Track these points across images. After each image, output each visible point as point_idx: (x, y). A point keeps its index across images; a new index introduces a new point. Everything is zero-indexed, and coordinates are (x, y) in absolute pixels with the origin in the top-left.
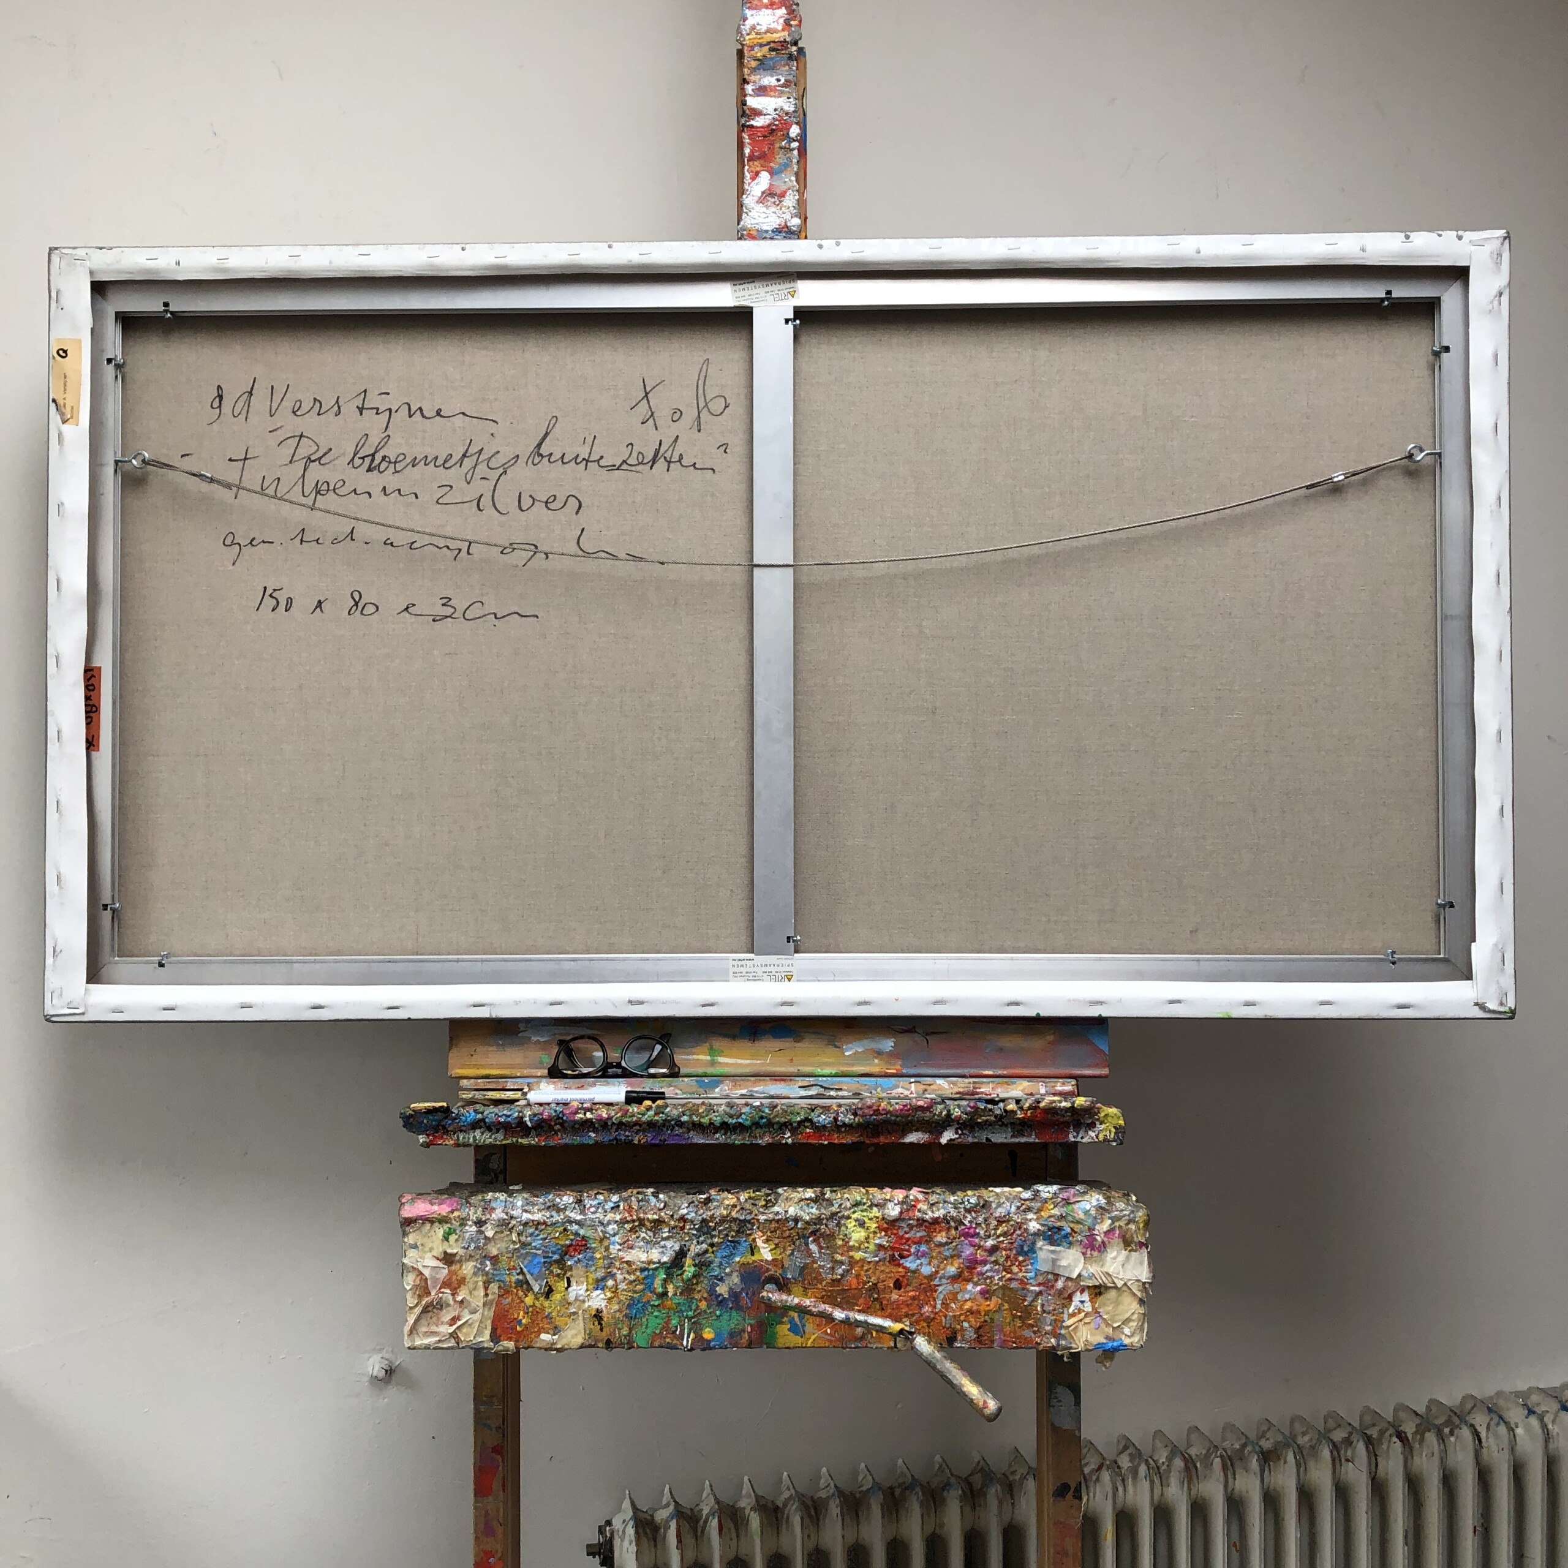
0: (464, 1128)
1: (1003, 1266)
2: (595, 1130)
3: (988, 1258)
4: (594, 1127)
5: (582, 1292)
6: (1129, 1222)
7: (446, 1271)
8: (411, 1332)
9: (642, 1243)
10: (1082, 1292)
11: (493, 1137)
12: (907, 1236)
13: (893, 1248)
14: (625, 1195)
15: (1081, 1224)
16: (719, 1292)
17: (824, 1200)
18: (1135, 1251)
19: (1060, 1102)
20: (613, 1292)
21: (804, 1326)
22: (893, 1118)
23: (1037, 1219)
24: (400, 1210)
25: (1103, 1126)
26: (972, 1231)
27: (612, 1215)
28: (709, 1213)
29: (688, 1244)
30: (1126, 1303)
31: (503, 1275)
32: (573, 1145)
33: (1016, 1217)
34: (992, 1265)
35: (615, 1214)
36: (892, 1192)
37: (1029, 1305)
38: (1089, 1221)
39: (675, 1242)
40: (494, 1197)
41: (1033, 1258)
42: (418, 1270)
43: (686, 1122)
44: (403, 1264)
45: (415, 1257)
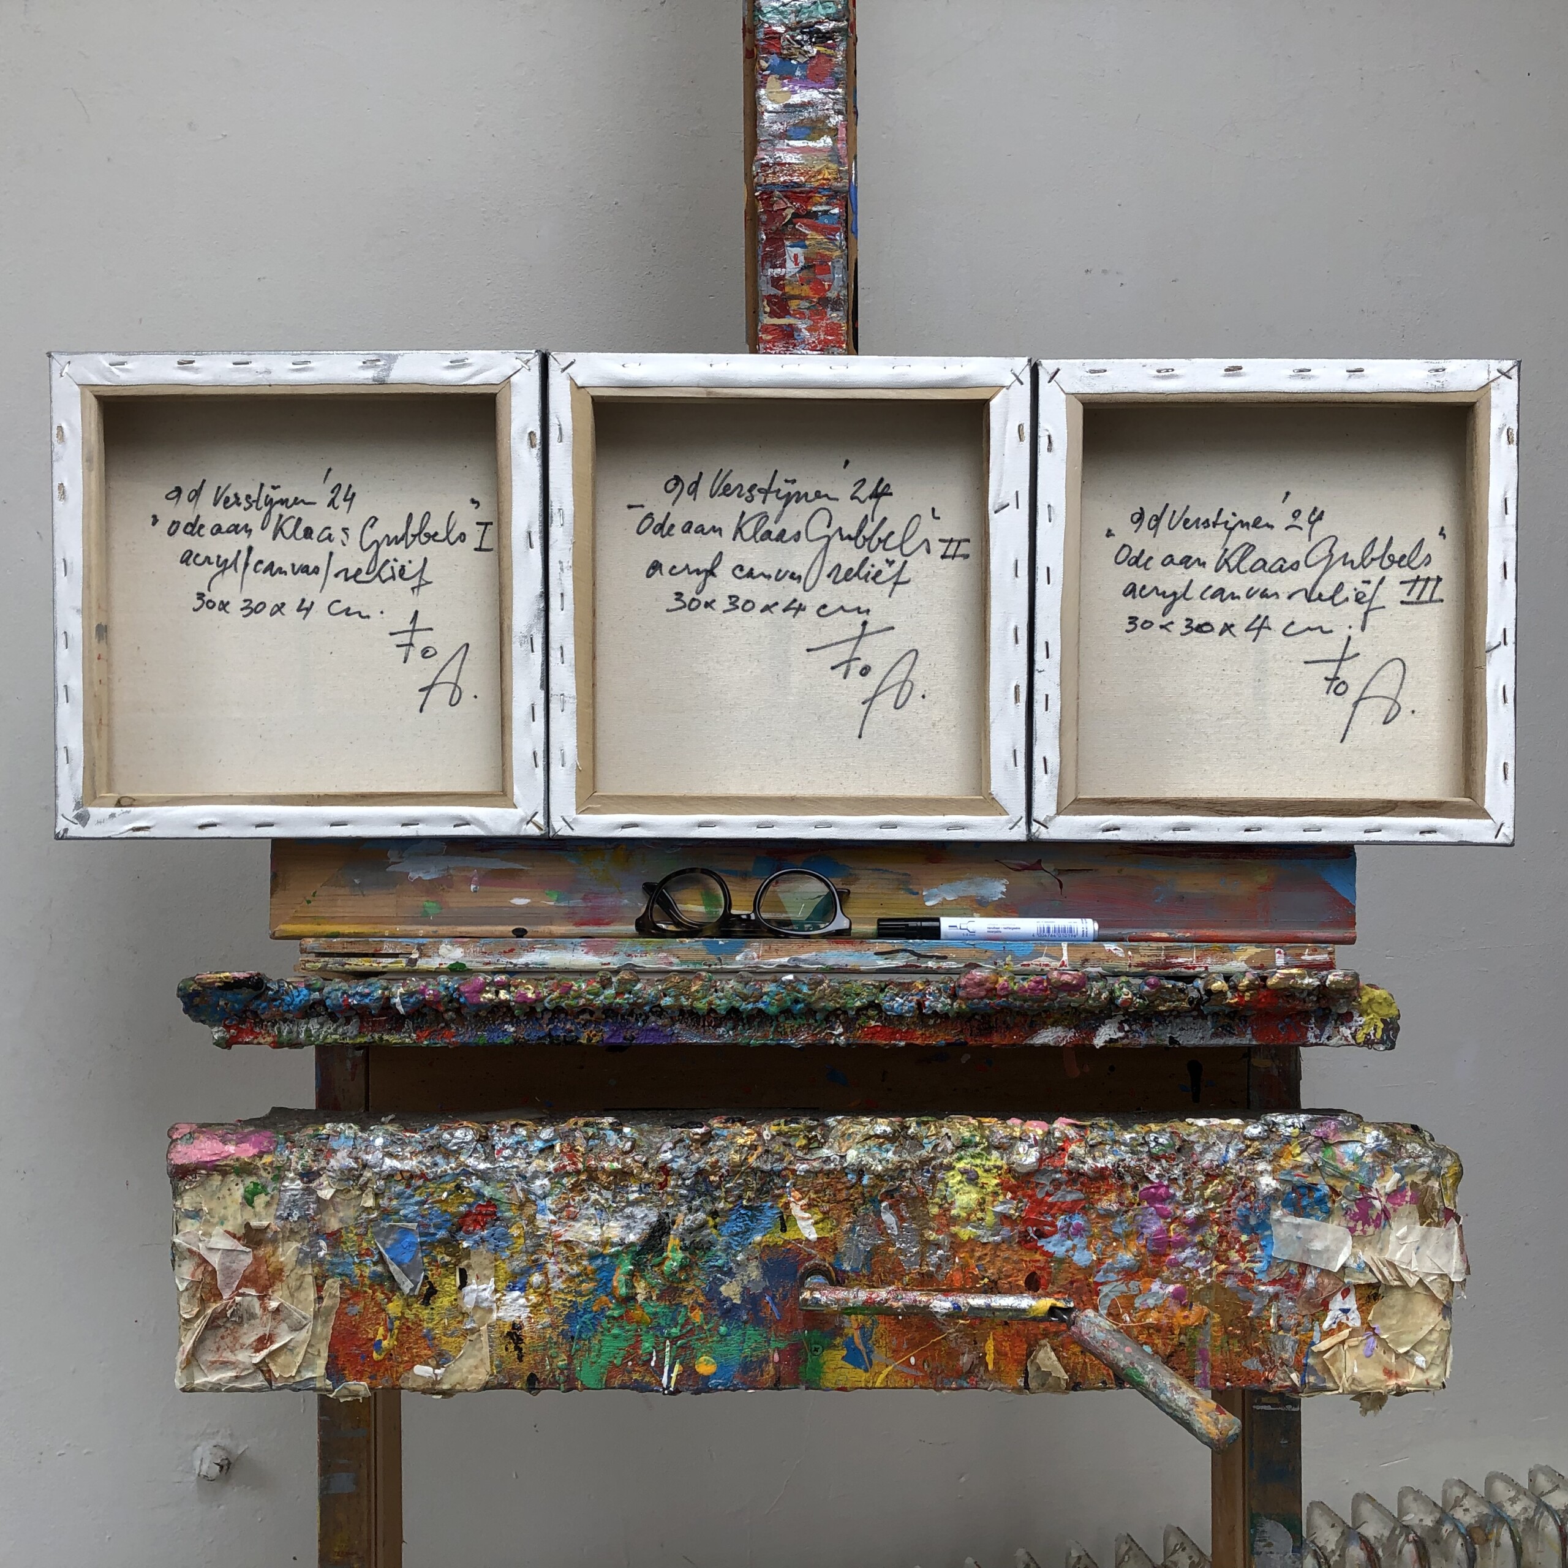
0: (290, 1016)
1: (1214, 1251)
2: (515, 1020)
3: (1189, 1238)
4: (513, 1016)
5: (486, 1294)
6: (1430, 1175)
7: (249, 1257)
8: (188, 1363)
9: (592, 1211)
10: (1345, 1293)
11: (340, 1030)
12: (1050, 1199)
13: (1025, 1221)
14: (564, 1127)
15: (1348, 1179)
16: (725, 1294)
17: (907, 1137)
18: (1438, 1225)
19: (1303, 977)
20: (541, 1294)
21: (870, 1352)
22: (1018, 1003)
23: (1273, 1172)
24: (168, 1152)
26: (1162, 1190)
27: (541, 1162)
28: (710, 1160)
29: (672, 1212)
30: (1421, 1314)
31: (350, 1264)
32: (477, 1046)
33: (1238, 1167)
34: (1195, 1250)
35: (546, 1160)
36: (1022, 1124)
37: (1258, 1318)
38: (1362, 1174)
39: (650, 1209)
40: (335, 1131)
41: (1266, 1237)
42: (200, 1256)
43: (668, 1007)
44: (174, 1245)
45: (195, 1233)
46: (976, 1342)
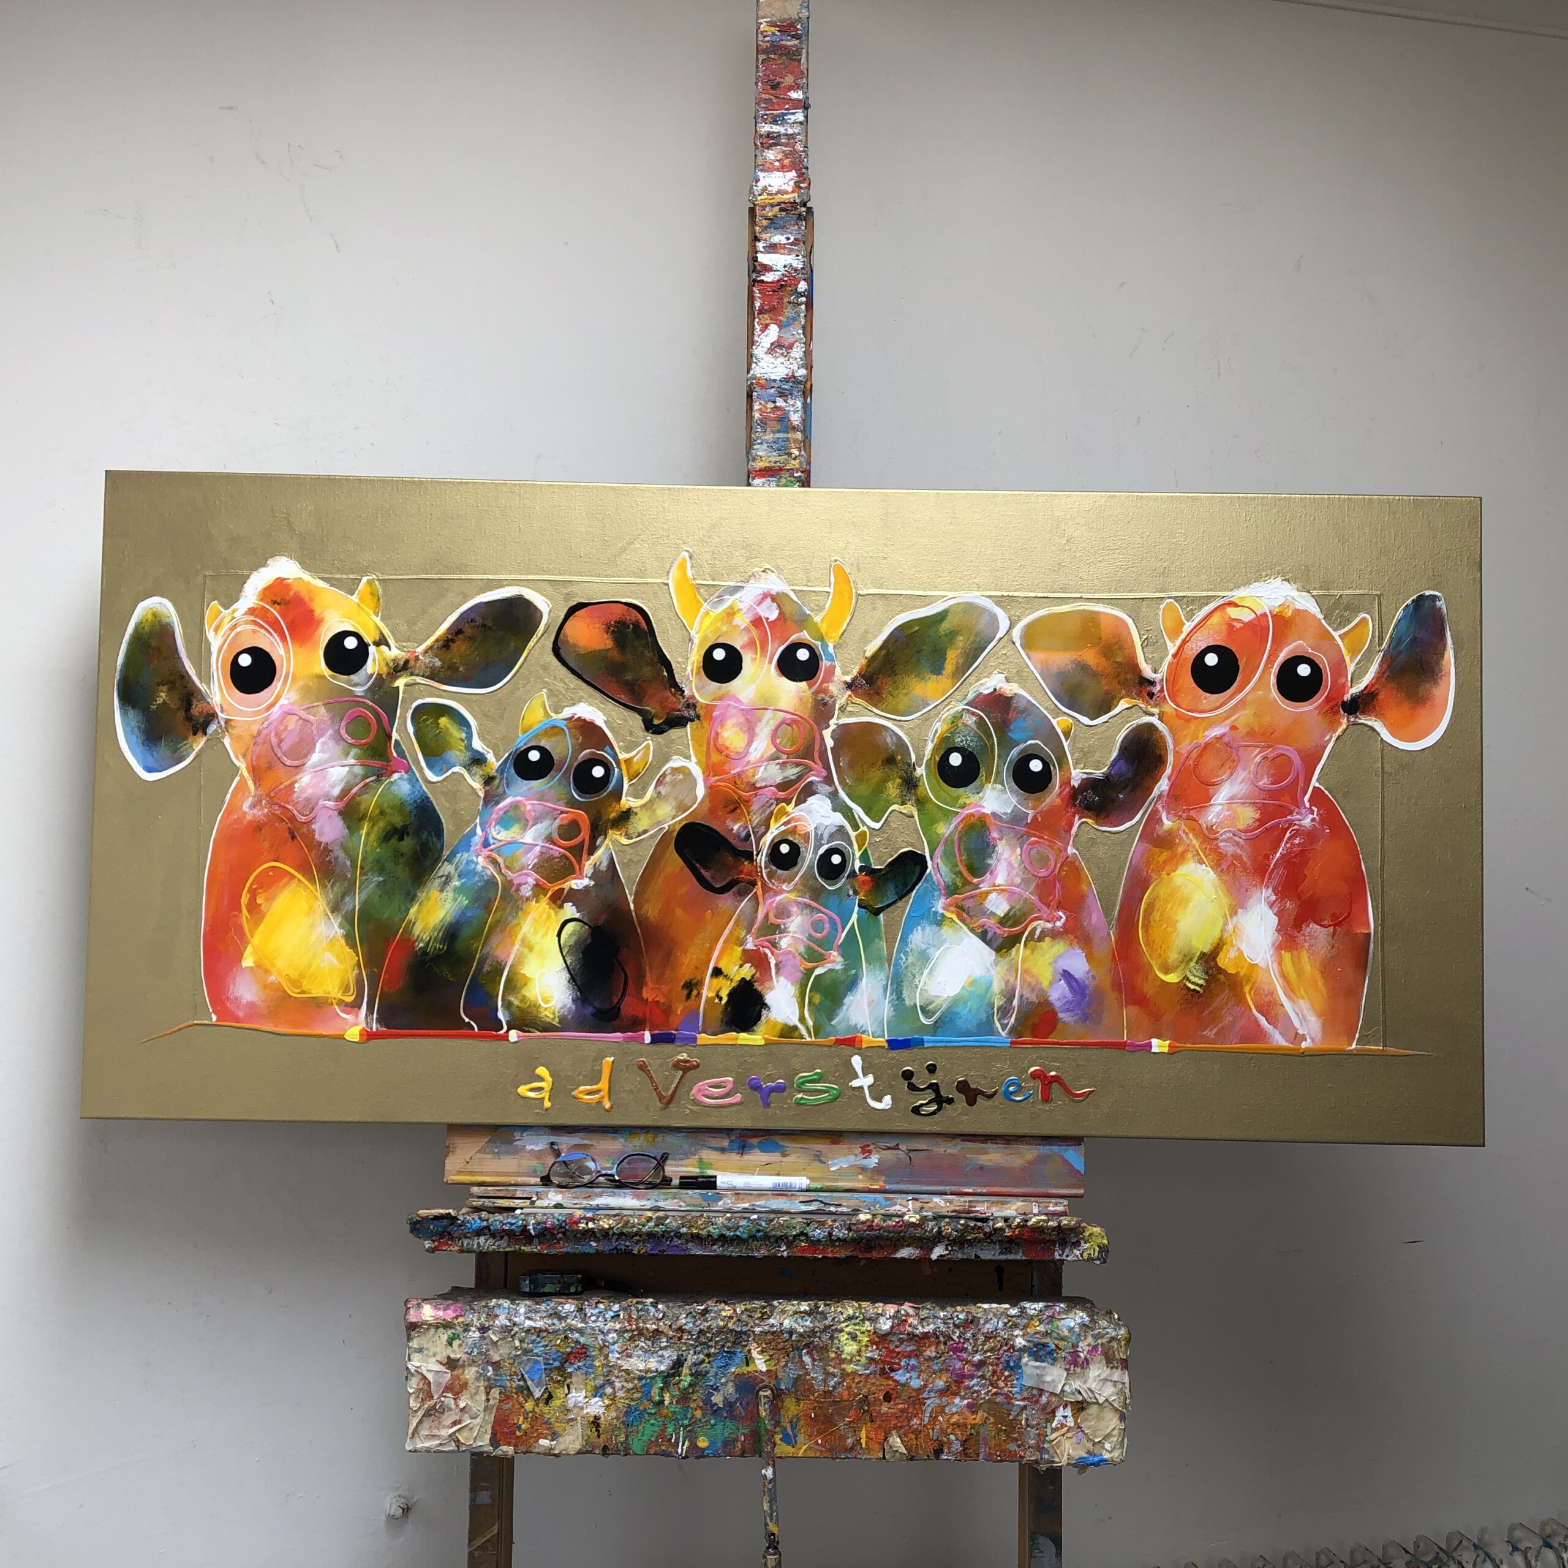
0: (469, 1235)
1: (990, 1380)
2: (597, 1240)
3: (976, 1373)
4: (596, 1237)
5: (580, 1399)
6: (1112, 1340)
7: (449, 1375)
8: (413, 1434)
9: (640, 1352)
10: (1065, 1406)
11: (497, 1244)
12: (897, 1350)
13: (884, 1362)
14: (625, 1304)
15: (1065, 1340)
16: (714, 1401)
17: (818, 1313)
18: (1117, 1368)
19: (1049, 1220)
20: (611, 1400)
21: (795, 1436)
22: (886, 1234)
23: (1023, 1335)
24: (406, 1314)
25: (1088, 1245)
26: (960, 1345)
27: (612, 1324)
28: (707, 1324)
29: (685, 1354)
30: (1107, 1419)
31: (505, 1380)
32: (575, 1254)
33: (1003, 1333)
34: (979, 1380)
35: (615, 1323)
36: (884, 1306)
37: (1014, 1419)
38: (1073, 1338)
39: (672, 1352)
40: (497, 1304)
41: (1019, 1373)
42: (422, 1374)
43: (685, 1234)
44: (407, 1368)
45: (419, 1361)
46: (855, 1431)
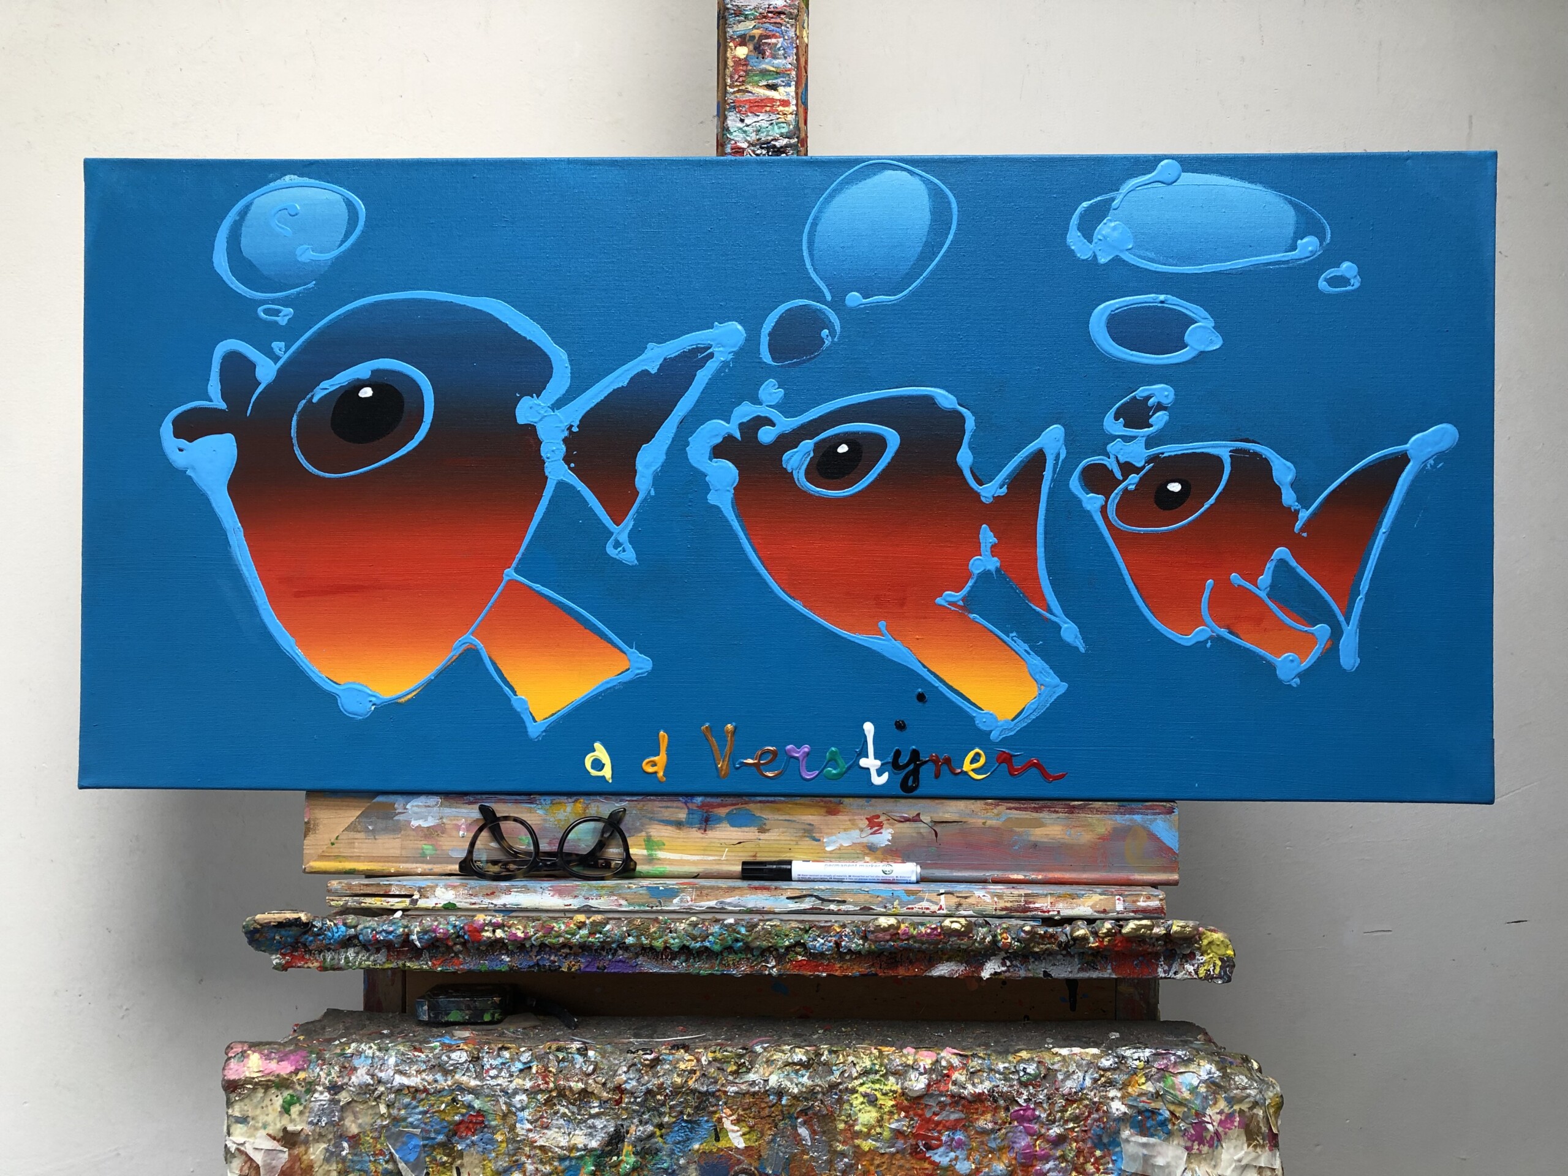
0: (332, 947)
1: (1073, 1163)
2: (510, 953)
3: (1051, 1153)
4: (507, 949)
6: (1255, 1104)
7: (286, 1155)
9: (561, 1121)
11: (372, 958)
12: (936, 1119)
13: (916, 1136)
14: (541, 1049)
15: (1185, 1106)
17: (819, 1063)
18: (1263, 1146)
19: (1151, 928)
22: (917, 945)
23: (1122, 1098)
24: (224, 1069)
25: (1205, 958)
26: (1029, 1113)
27: (520, 1081)
28: (656, 1081)
29: (626, 1124)
31: (366, 1162)
32: (480, 971)
33: (1093, 1093)
34: (1057, 1162)
35: (524, 1080)
36: (916, 1054)
38: (1197, 1102)
39: (608, 1121)
40: (358, 1051)
41: (1115, 1154)
42: (247, 1155)
43: (632, 945)
44: (226, 1145)
45: (242, 1135)
